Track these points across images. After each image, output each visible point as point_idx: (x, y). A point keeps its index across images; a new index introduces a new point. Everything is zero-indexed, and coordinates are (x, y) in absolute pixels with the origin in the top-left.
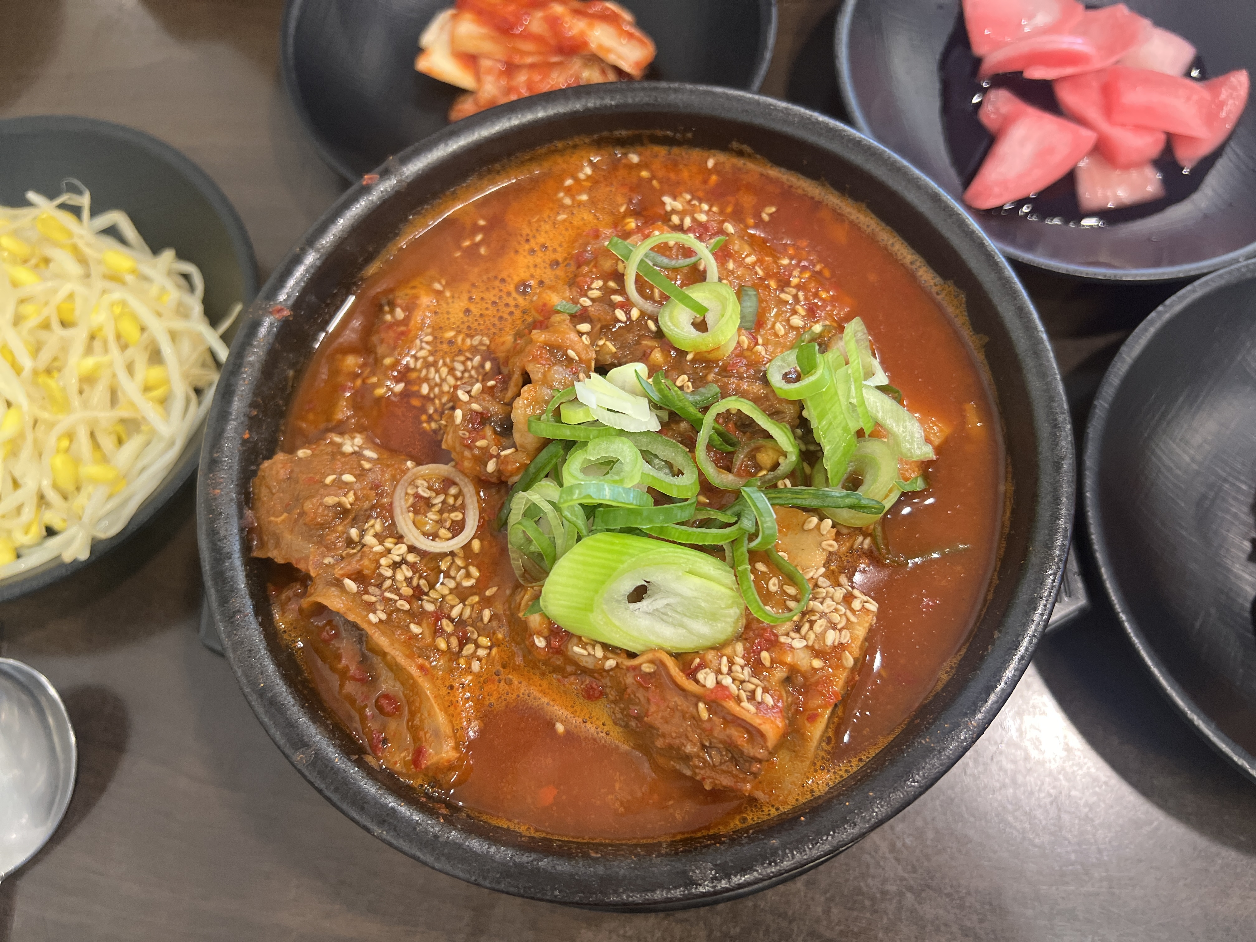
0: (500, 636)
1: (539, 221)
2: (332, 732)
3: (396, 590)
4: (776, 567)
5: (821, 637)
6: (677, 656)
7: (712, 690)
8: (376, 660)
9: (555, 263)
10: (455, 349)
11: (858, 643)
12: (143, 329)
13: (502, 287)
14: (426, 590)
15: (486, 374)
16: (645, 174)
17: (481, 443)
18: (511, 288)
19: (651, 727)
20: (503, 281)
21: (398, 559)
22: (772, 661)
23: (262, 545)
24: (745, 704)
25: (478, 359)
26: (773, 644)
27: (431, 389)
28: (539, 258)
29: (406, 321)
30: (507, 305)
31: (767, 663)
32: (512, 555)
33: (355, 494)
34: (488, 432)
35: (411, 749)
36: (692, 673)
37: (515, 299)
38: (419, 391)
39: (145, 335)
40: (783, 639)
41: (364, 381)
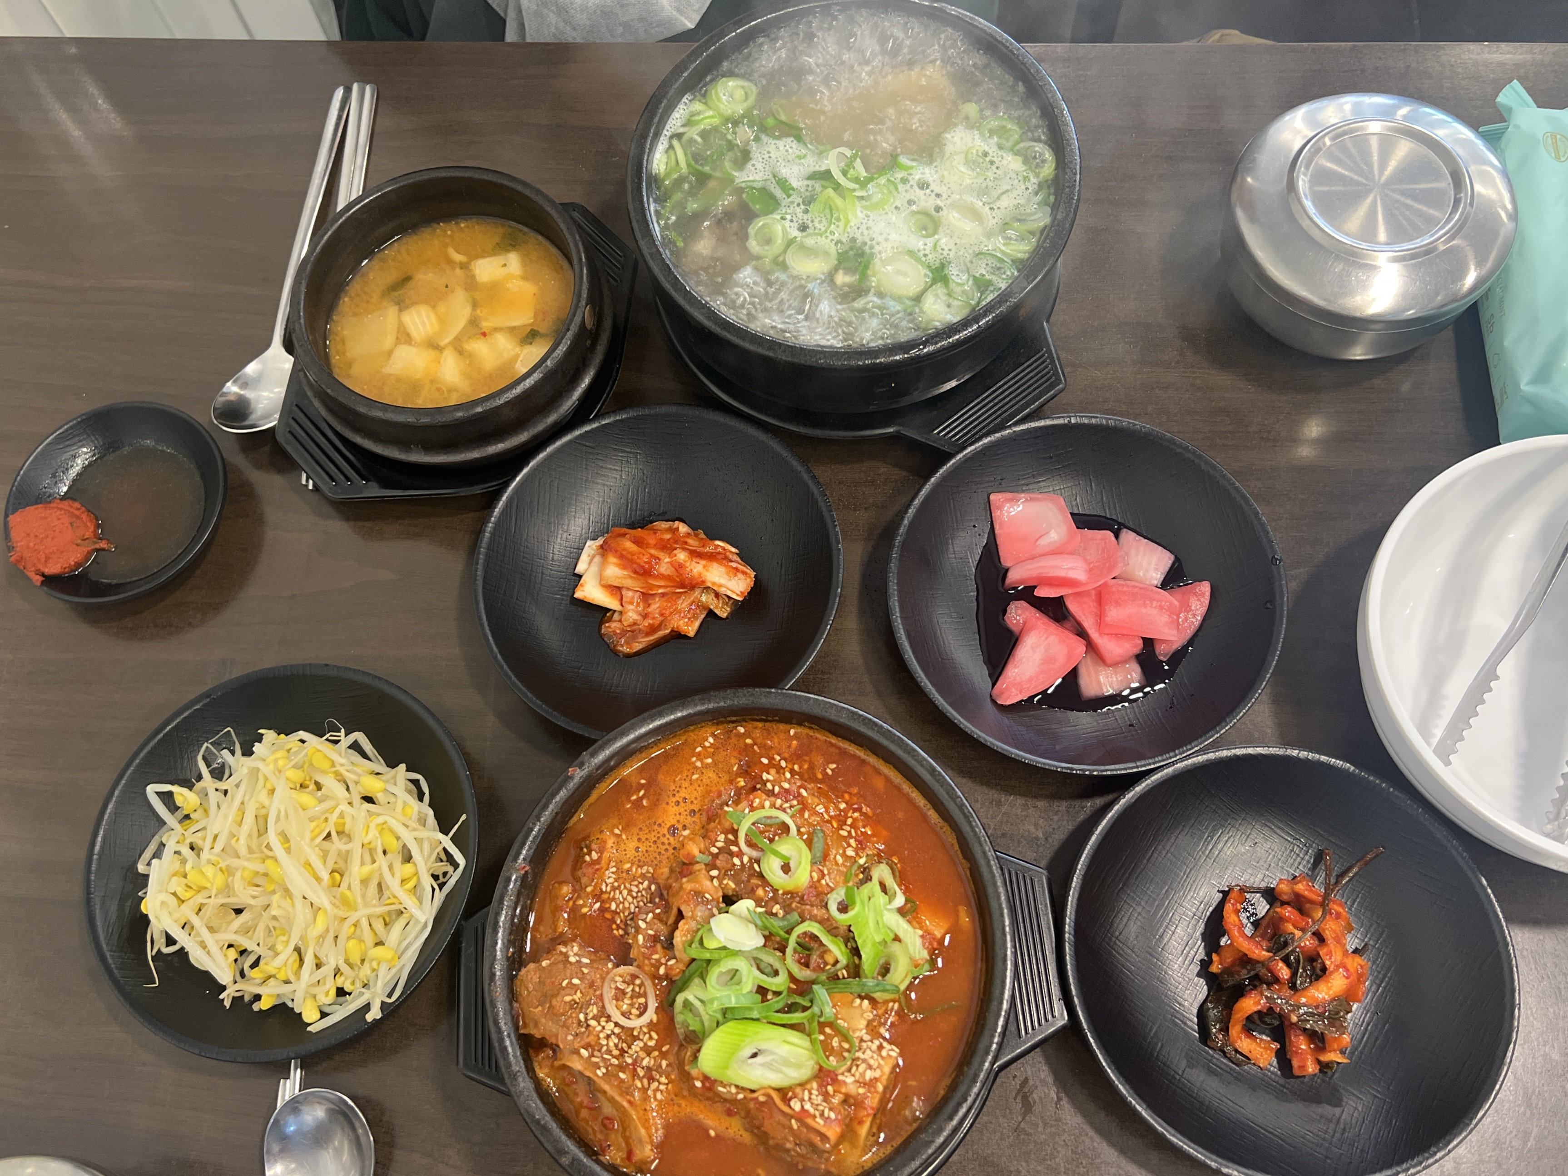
0: (673, 1077)
1: (680, 779)
2: (578, 1143)
3: (609, 1052)
4: (838, 1031)
5: (863, 1075)
6: (779, 1090)
7: (798, 1113)
8: (600, 1095)
9: (693, 812)
10: (631, 877)
11: (885, 1077)
12: (398, 838)
13: (659, 829)
14: (626, 1049)
15: (652, 893)
16: (749, 741)
17: (656, 957)
18: (666, 832)
19: (765, 1133)
20: (660, 825)
21: (609, 1032)
22: (835, 1091)
23: (525, 1025)
24: (819, 1120)
25: (646, 883)
26: (835, 1081)
27: (618, 906)
28: (682, 808)
29: (598, 861)
30: (663, 843)
31: (831, 1092)
32: (677, 1026)
33: (581, 992)
34: (659, 946)
35: (625, 1150)
36: (787, 1101)
37: (668, 839)
38: (609, 908)
39: (400, 841)
40: (840, 1078)
41: (574, 902)
